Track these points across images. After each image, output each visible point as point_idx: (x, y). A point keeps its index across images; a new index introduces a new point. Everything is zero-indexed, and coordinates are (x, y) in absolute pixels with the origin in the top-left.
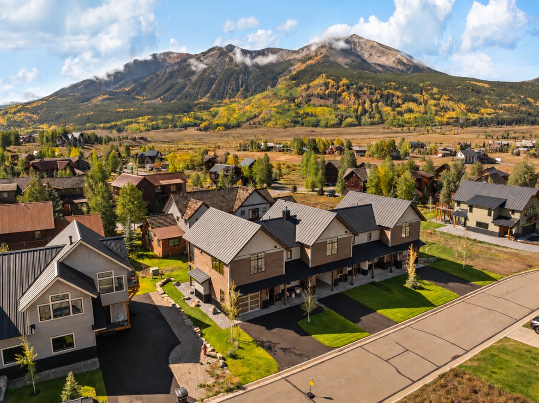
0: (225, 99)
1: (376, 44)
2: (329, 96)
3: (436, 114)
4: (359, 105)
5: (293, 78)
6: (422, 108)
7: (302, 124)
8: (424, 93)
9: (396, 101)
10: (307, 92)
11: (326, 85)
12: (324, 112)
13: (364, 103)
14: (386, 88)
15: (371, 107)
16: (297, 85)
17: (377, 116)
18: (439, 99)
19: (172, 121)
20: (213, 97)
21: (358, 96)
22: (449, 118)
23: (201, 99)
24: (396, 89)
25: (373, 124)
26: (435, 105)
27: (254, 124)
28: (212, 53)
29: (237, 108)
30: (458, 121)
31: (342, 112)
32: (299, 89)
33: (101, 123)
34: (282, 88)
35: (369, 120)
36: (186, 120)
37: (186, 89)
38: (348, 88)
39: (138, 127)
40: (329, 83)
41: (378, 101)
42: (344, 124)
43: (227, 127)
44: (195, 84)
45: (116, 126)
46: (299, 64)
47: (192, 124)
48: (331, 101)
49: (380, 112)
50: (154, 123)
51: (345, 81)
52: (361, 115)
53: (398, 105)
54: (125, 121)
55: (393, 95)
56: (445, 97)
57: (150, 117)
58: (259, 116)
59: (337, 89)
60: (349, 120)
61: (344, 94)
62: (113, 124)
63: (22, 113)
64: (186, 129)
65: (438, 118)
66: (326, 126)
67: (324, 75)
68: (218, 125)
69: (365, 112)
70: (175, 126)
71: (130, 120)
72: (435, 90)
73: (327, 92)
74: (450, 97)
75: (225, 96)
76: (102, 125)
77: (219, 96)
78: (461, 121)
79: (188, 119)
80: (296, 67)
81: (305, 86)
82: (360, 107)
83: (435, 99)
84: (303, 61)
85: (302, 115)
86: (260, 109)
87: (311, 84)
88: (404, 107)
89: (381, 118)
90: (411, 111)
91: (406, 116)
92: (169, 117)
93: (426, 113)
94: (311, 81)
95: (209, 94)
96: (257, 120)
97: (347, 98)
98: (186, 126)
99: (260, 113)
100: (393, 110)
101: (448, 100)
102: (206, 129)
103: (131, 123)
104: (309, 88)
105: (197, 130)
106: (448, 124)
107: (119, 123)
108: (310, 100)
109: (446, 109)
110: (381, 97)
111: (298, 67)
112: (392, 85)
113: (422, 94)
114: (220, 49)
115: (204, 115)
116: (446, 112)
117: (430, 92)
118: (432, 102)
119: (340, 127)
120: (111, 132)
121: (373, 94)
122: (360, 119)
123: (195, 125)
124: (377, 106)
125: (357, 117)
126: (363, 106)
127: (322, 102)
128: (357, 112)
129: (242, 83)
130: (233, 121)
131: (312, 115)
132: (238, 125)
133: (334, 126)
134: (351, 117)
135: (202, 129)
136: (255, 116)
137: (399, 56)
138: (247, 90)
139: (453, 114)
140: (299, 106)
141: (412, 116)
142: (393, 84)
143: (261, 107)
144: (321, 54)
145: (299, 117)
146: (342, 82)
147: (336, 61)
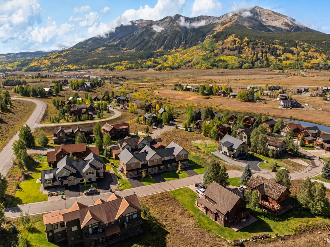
0: (172, 49)
1: (270, 12)
2: (237, 48)
3: (305, 61)
4: (254, 54)
5: (214, 37)
6: (295, 58)
7: (218, 67)
8: (298, 47)
9: (278, 52)
10: (222, 46)
11: (235, 41)
12: (232, 60)
13: (258, 53)
14: (273, 44)
15: (262, 56)
16: (216, 41)
17: (265, 62)
18: (308, 51)
19: (141, 64)
20: (165, 49)
21: (254, 49)
22: (313, 64)
23: (158, 49)
24: (280, 44)
25: (262, 67)
26: (304, 55)
27: (188, 66)
28: (166, 20)
29: (179, 56)
30: (319, 66)
31: (243, 60)
32: (217, 44)
33: (101, 64)
34: (207, 43)
35: (259, 65)
36: (149, 63)
37: (150, 43)
38: (248, 43)
39: (121, 68)
40: (236, 40)
41: (266, 52)
42: (244, 67)
43: (172, 68)
44: (155, 40)
45: (109, 66)
46: (220, 26)
47: (152, 66)
48: (236, 52)
49: (267, 60)
50: (131, 65)
51: (246, 39)
52: (255, 61)
53: (280, 55)
54: (114, 64)
55: (277, 49)
57: (128, 61)
58: (191, 61)
59: (241, 44)
60: (247, 65)
61: (245, 47)
62: (107, 65)
63: (59, 59)
64: (148, 69)
65: (305, 64)
66: (232, 68)
67: (233, 35)
68: (166, 67)
69: (257, 59)
70: (142, 67)
71: (117, 63)
72: (306, 44)
73: (234, 46)
74: (316, 49)
75: (172, 47)
76: (101, 66)
77: (169, 48)
78: (321, 66)
79: (150, 63)
80: (217, 28)
81: (221, 42)
82: (255, 56)
83: (305, 51)
84: (223, 24)
85: (218, 61)
86: (192, 57)
87: (225, 41)
88: (283, 57)
89: (268, 63)
90: (287, 59)
91: (284, 62)
92: (139, 61)
93: (298, 60)
94: (225, 39)
95: (163, 47)
96: (190, 64)
97: (247, 50)
98: (148, 67)
99: (192, 60)
100: (276, 58)
101: (314, 51)
102: (160, 69)
103: (118, 65)
104: (223, 43)
105: (155, 70)
106: (312, 68)
107: (111, 65)
108: (223, 51)
109: (312, 58)
110: (269, 49)
111: (219, 29)
112: (277, 42)
113: (296, 47)
114: (171, 18)
115: (159, 60)
116: (312, 59)
117: (302, 46)
118: (302, 53)
119: (241, 69)
120: (106, 70)
121: (263, 47)
122: (254, 64)
123: (154, 66)
124: (266, 56)
125: (252, 63)
126: (257, 56)
127: (231, 53)
128: (253, 60)
129: (183, 39)
130: (176, 65)
131: (224, 61)
132: (179, 67)
133: (237, 68)
134: (248, 62)
135: (158, 69)
136: (189, 62)
137: (286, 20)
138: (186, 44)
139: (316, 61)
140: (216, 55)
141: (288, 62)
142: (278, 41)
143: (193, 56)
144: (234, 20)
145: (217, 62)
146: (244, 40)
147: (243, 24)
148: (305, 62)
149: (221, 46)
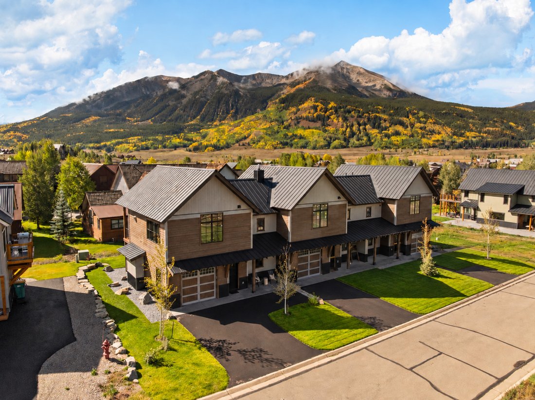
0: (215, 121)
1: (362, 70)
2: (319, 118)
4: (347, 127)
5: (283, 101)
6: (408, 131)
7: (291, 146)
8: (410, 117)
9: (383, 125)
10: (297, 115)
11: (315, 108)
12: (313, 134)
13: (352, 126)
14: (373, 112)
15: (359, 130)
16: (286, 108)
17: (365, 138)
18: (425, 123)
19: (162, 142)
20: (202, 120)
21: (345, 119)
22: (435, 141)
23: (192, 120)
24: (384, 112)
25: (361, 146)
26: (421, 128)
27: (243, 145)
28: (203, 77)
29: (227, 130)
30: (444, 144)
31: (330, 135)
32: (288, 111)
33: (91, 143)
34: (272, 111)
35: (357, 142)
36: (176, 141)
37: (177, 112)
38: (336, 111)
39: (127, 147)
40: (318, 106)
41: (365, 124)
42: (332, 145)
43: (217, 148)
44: (186, 107)
45: (105, 146)
46: (288, 88)
47: (182, 145)
48: (319, 124)
49: (367, 135)
50: (144, 143)
51: (332, 104)
52: (350, 137)
53: (386, 128)
54: (114, 141)
55: (380, 119)
56: (431, 121)
57: (139, 137)
58: (248, 137)
59: (325, 112)
60: (336, 142)
61: (332, 117)
62: (102, 144)
63: (12, 133)
64: (175, 149)
65: (424, 140)
66: (314, 148)
67: (313, 99)
68: (206, 147)
69: (353, 134)
70: (165, 147)
71: (121, 140)
72: (421, 113)
73: (315, 115)
74: (436, 120)
75: (215, 118)
76: (91, 145)
77: (209, 119)
78: (446, 144)
79: (178, 140)
80: (285, 91)
81: (294, 109)
82: (348, 130)
83: (420, 122)
84: (293, 85)
85: (291, 137)
86: (249, 130)
87: (300, 107)
88: (391, 131)
89: (369, 139)
90: (397, 133)
91: (393, 138)
92: (160, 138)
93: (412, 136)
94: (300, 104)
95: (199, 117)
96: (247, 141)
97: (335, 121)
98: (176, 147)
99: (249, 135)
100: (381, 133)
101: (434, 123)
102: (196, 149)
103: (121, 143)
104: (298, 110)
105: (187, 150)
106: (434, 146)
107: (108, 143)
108: (298, 123)
109: (432, 132)
110: (369, 119)
111: (287, 91)
112: (379, 109)
113: (408, 117)
114: (211, 73)
115: (193, 135)
116: (432, 134)
117: (416, 116)
118: (418, 125)
119: (329, 148)
120: (101, 151)
121: (359, 117)
122: (349, 142)
123: (185, 146)
124: (365, 129)
125: (345, 140)
126: (351, 129)
127: (312, 124)
128: (345, 135)
129: (232, 106)
130: (222, 143)
131: (301, 137)
132: (228, 146)
133: (322, 147)
134: (339, 139)
135: (192, 150)
136: (245, 138)
137: (386, 82)
138: (236, 113)
139: (438, 137)
140: (287, 128)
141: (399, 138)
142: (381, 108)
143: (250, 129)
144: (310, 79)
145: (289, 138)
146: (330, 106)
147: (325, 86)
148: (424, 137)
149: (295, 114)
